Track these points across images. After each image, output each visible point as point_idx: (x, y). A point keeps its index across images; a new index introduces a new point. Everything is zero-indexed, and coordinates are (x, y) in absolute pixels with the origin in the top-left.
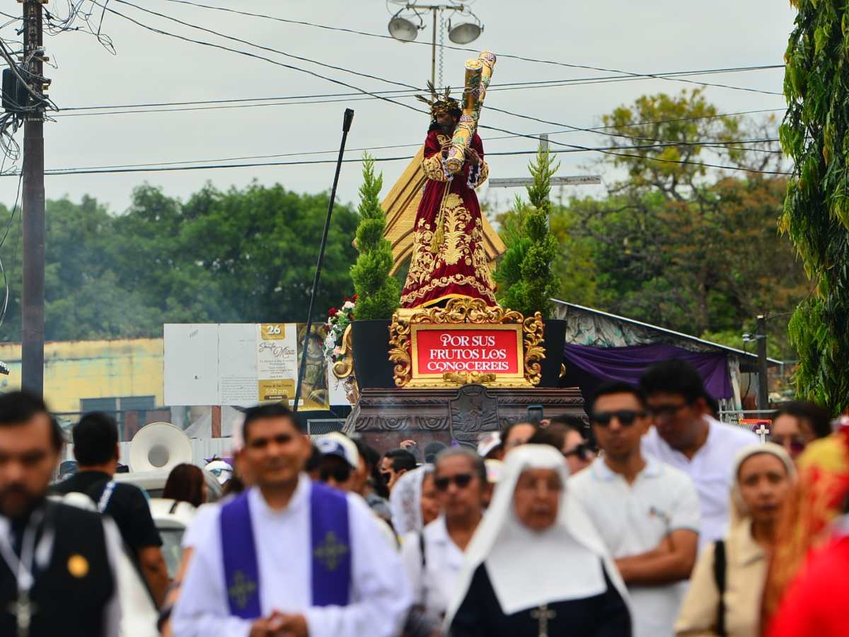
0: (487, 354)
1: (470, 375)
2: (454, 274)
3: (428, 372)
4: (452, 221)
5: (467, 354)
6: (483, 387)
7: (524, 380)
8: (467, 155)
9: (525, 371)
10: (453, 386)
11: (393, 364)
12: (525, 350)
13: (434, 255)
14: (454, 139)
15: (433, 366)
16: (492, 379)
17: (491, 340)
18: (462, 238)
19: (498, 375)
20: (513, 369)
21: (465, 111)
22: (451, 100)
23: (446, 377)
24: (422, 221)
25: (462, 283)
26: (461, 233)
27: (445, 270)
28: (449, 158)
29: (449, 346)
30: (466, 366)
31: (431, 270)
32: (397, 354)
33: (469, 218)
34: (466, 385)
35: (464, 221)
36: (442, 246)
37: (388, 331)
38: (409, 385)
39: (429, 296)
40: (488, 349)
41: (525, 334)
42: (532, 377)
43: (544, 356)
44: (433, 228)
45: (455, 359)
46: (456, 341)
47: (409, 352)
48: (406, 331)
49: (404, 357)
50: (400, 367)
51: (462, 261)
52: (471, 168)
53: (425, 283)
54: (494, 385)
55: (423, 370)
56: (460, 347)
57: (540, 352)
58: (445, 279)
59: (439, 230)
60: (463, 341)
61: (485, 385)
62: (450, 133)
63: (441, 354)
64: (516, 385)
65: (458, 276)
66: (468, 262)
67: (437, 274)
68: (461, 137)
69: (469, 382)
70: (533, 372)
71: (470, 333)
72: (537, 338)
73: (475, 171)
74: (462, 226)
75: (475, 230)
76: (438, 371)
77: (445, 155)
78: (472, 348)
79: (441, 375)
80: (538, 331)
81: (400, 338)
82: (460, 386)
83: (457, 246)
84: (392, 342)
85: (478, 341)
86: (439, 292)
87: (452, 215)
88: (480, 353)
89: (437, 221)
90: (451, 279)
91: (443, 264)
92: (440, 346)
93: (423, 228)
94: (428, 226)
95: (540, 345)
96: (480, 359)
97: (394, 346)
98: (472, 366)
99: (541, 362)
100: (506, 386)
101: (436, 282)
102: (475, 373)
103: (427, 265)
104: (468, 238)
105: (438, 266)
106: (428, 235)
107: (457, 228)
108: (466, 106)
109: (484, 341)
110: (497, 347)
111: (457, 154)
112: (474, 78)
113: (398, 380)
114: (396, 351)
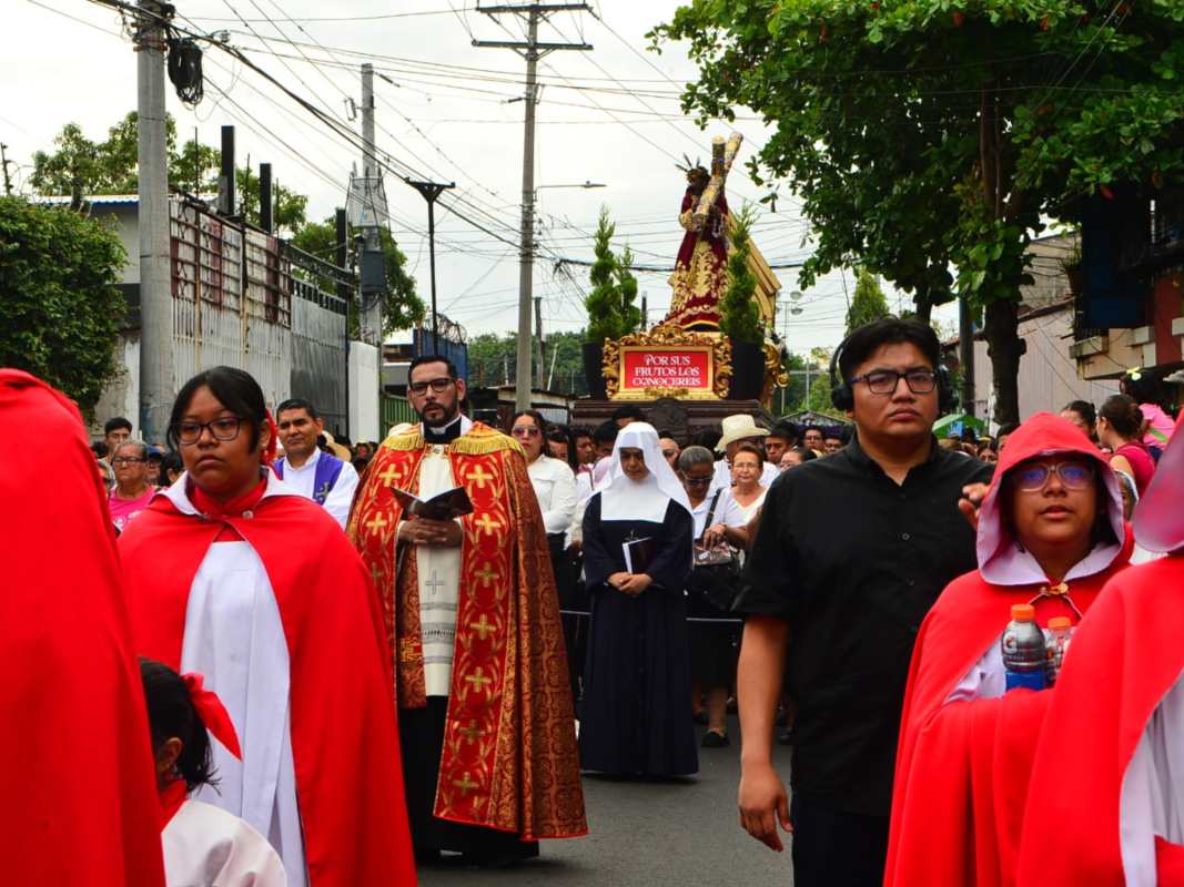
0: (683, 371)
1: (666, 389)
2: (702, 304)
3: (633, 386)
4: (702, 263)
5: (667, 372)
6: (677, 401)
7: (712, 394)
8: (711, 210)
9: (715, 385)
10: (652, 398)
11: (605, 380)
12: (715, 369)
13: (688, 289)
14: (702, 198)
15: (637, 381)
16: (684, 392)
17: (686, 359)
18: (710, 276)
19: (690, 389)
20: (704, 385)
21: (713, 178)
22: (702, 168)
23: (646, 391)
24: (680, 263)
25: (708, 312)
26: (708, 272)
27: (695, 302)
28: (697, 213)
29: (652, 365)
30: (665, 381)
31: (686, 301)
32: (609, 370)
33: (716, 261)
34: (662, 398)
35: (712, 263)
36: (694, 281)
37: (601, 351)
38: (615, 398)
39: (684, 321)
40: (684, 367)
41: (715, 355)
42: (722, 390)
43: (731, 373)
44: (688, 269)
45: (656, 376)
46: (657, 361)
47: (618, 369)
48: (616, 352)
49: (614, 374)
50: (611, 382)
51: (709, 294)
52: (715, 221)
53: (682, 312)
54: (687, 398)
55: (628, 384)
56: (660, 366)
57: (727, 369)
58: (695, 308)
59: (692, 269)
60: (663, 360)
61: (679, 398)
62: (700, 194)
63: (644, 371)
64: (705, 398)
65: (706, 306)
66: (714, 295)
67: (690, 305)
68: (709, 196)
69: (665, 395)
70: (721, 386)
71: (669, 354)
72: (725, 358)
73: (719, 223)
74: (710, 267)
75: (721, 270)
76: (641, 386)
77: (694, 211)
78: (670, 366)
79: (642, 390)
80: (726, 352)
81: (612, 357)
82: (658, 398)
83: (706, 283)
84: (604, 361)
85: (675, 360)
86: (691, 318)
87: (702, 258)
88: (677, 371)
89: (691, 263)
90: (700, 309)
91: (694, 296)
92: (644, 365)
93: (680, 269)
94: (684, 267)
95: (728, 363)
96: (677, 376)
97: (606, 365)
98: (670, 382)
99: (729, 378)
100: (696, 398)
101: (689, 311)
102: (671, 388)
103: (683, 298)
104: (714, 277)
105: (691, 298)
106: (684, 273)
107: (706, 269)
108: (714, 172)
109: (680, 360)
110: (692, 366)
111: (703, 210)
112: (719, 150)
113: (610, 393)
114: (606, 369)
